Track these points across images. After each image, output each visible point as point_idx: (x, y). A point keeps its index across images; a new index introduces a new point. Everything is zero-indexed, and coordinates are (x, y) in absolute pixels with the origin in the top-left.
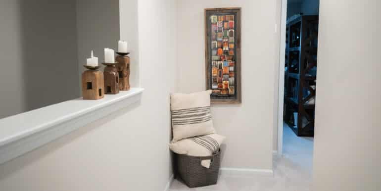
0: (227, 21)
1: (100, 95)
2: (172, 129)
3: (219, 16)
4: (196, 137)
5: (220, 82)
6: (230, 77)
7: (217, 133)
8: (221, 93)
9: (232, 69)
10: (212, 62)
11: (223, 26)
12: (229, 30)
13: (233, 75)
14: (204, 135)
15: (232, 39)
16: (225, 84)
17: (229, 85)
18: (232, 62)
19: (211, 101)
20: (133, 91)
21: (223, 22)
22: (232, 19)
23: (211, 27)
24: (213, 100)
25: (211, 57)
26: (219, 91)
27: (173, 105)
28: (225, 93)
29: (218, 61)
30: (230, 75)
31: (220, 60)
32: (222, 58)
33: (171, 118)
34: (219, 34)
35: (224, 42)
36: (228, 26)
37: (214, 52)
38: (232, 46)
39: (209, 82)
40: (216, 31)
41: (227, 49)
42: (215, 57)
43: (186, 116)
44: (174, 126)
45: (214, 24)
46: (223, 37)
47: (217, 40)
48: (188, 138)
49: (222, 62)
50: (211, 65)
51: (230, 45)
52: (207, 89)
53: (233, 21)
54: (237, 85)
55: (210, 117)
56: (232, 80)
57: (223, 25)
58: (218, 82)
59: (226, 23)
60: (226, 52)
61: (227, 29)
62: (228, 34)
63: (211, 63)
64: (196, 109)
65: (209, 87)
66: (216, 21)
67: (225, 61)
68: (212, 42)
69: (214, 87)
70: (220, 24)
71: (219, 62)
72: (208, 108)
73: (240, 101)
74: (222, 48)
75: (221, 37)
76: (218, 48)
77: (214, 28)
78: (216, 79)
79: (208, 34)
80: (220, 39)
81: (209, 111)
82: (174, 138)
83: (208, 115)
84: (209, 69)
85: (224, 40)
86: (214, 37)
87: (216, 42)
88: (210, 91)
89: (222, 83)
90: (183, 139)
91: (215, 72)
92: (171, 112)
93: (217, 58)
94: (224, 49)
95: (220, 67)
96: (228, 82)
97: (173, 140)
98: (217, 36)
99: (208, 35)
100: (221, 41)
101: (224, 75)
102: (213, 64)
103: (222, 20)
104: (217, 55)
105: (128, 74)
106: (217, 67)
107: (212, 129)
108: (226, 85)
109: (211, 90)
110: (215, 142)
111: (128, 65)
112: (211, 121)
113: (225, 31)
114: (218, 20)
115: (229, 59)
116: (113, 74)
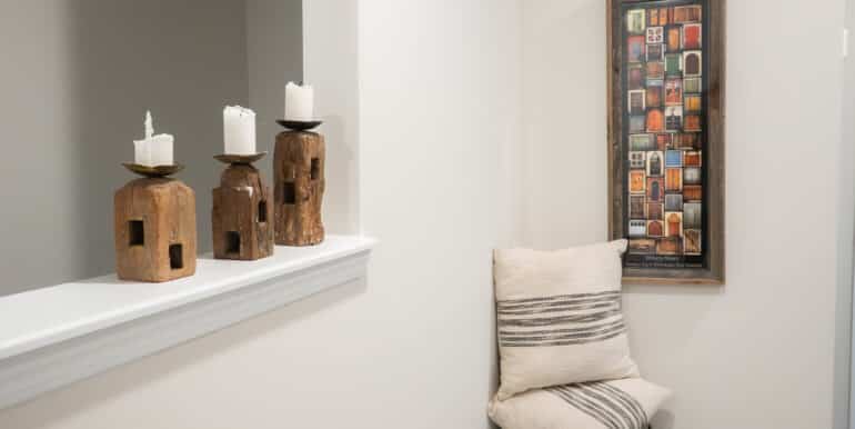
0: (679, 26)
1: (176, 263)
2: (498, 358)
3: (654, 12)
4: (573, 385)
5: (655, 213)
6: (685, 201)
7: (644, 376)
8: (659, 250)
9: (693, 174)
10: (630, 154)
11: (666, 41)
12: (686, 54)
13: (698, 195)
14: (600, 381)
15: (694, 81)
16: (671, 223)
17: (684, 228)
18: (694, 153)
19: (624, 275)
20: (333, 246)
21: (667, 28)
22: (694, 19)
23: (625, 45)
24: (629, 270)
25: (626, 141)
26: (650, 243)
27: (502, 283)
28: (668, 250)
29: (647, 149)
30: (688, 195)
31: (655, 147)
32: (660, 139)
33: (498, 323)
34: (652, 66)
35: (669, 91)
36: (683, 41)
37: (636, 123)
38: (695, 102)
39: (621, 216)
40: (641, 58)
41: (678, 112)
42: (639, 139)
43: (540, 320)
44: (504, 350)
45: (634, 35)
46: (666, 75)
47: (645, 87)
48: (544, 388)
49: (660, 153)
50: (628, 163)
51: (687, 99)
52: (613, 236)
53: (699, 26)
54: (708, 226)
55: (618, 326)
56: (693, 209)
57: (666, 35)
58: (646, 214)
59: (673, 33)
60: (673, 122)
61: (680, 51)
62: (682, 65)
63: (626, 157)
64: (575, 300)
65: (618, 229)
66: (643, 27)
67: (670, 149)
68: (630, 92)
69: (635, 230)
70: (655, 35)
71: (650, 154)
72: (615, 296)
73: (720, 278)
74: (662, 108)
75: (657, 74)
76: (649, 109)
77: (634, 46)
78: (641, 206)
79: (617, 66)
80: (653, 83)
81: (617, 306)
82: (505, 384)
83: (612, 319)
84: (619, 176)
85: (669, 86)
86: (633, 74)
87: (644, 91)
88: (621, 244)
89: (660, 217)
90: (529, 391)
91: (638, 185)
92: (496, 303)
93: (645, 140)
94: (668, 113)
95: (655, 169)
96: (680, 214)
97: (500, 394)
98: (644, 73)
99: (616, 70)
100: (660, 89)
101: (665, 193)
102: (630, 158)
103: (663, 22)
104: (644, 131)
105: (317, 190)
106: (645, 168)
107: (626, 362)
108: (674, 225)
109: (625, 241)
110: (633, 405)
111: (315, 161)
112: (622, 337)
113: (672, 56)
114: (648, 24)
115: (685, 144)
116: (247, 192)
